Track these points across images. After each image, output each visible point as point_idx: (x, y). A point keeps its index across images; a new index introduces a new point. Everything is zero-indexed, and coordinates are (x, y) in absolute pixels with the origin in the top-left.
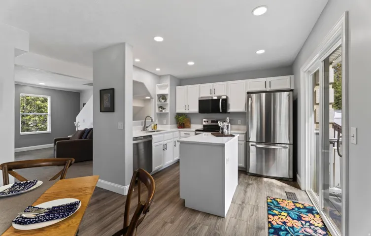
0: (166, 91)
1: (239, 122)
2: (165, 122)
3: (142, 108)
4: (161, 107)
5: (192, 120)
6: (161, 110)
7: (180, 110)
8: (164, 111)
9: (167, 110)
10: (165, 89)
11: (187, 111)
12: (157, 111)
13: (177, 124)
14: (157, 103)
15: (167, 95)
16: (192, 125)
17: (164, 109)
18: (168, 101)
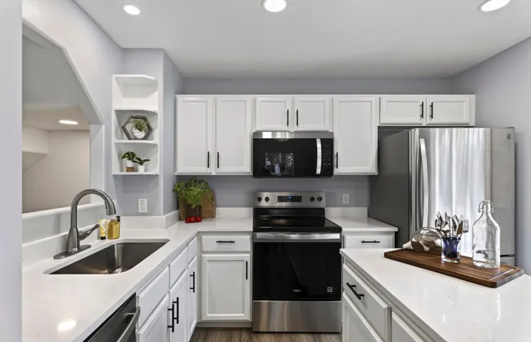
0: (151, 103)
1: (346, 197)
2: (143, 205)
3: (40, 157)
4: (130, 156)
5: (220, 196)
6: (130, 164)
7: (191, 165)
8: (141, 170)
9: (154, 168)
10: (146, 95)
11: (213, 171)
12: (116, 170)
13: (178, 208)
14: (114, 140)
15: (154, 114)
16: (220, 211)
17: (141, 163)
18: (157, 137)
